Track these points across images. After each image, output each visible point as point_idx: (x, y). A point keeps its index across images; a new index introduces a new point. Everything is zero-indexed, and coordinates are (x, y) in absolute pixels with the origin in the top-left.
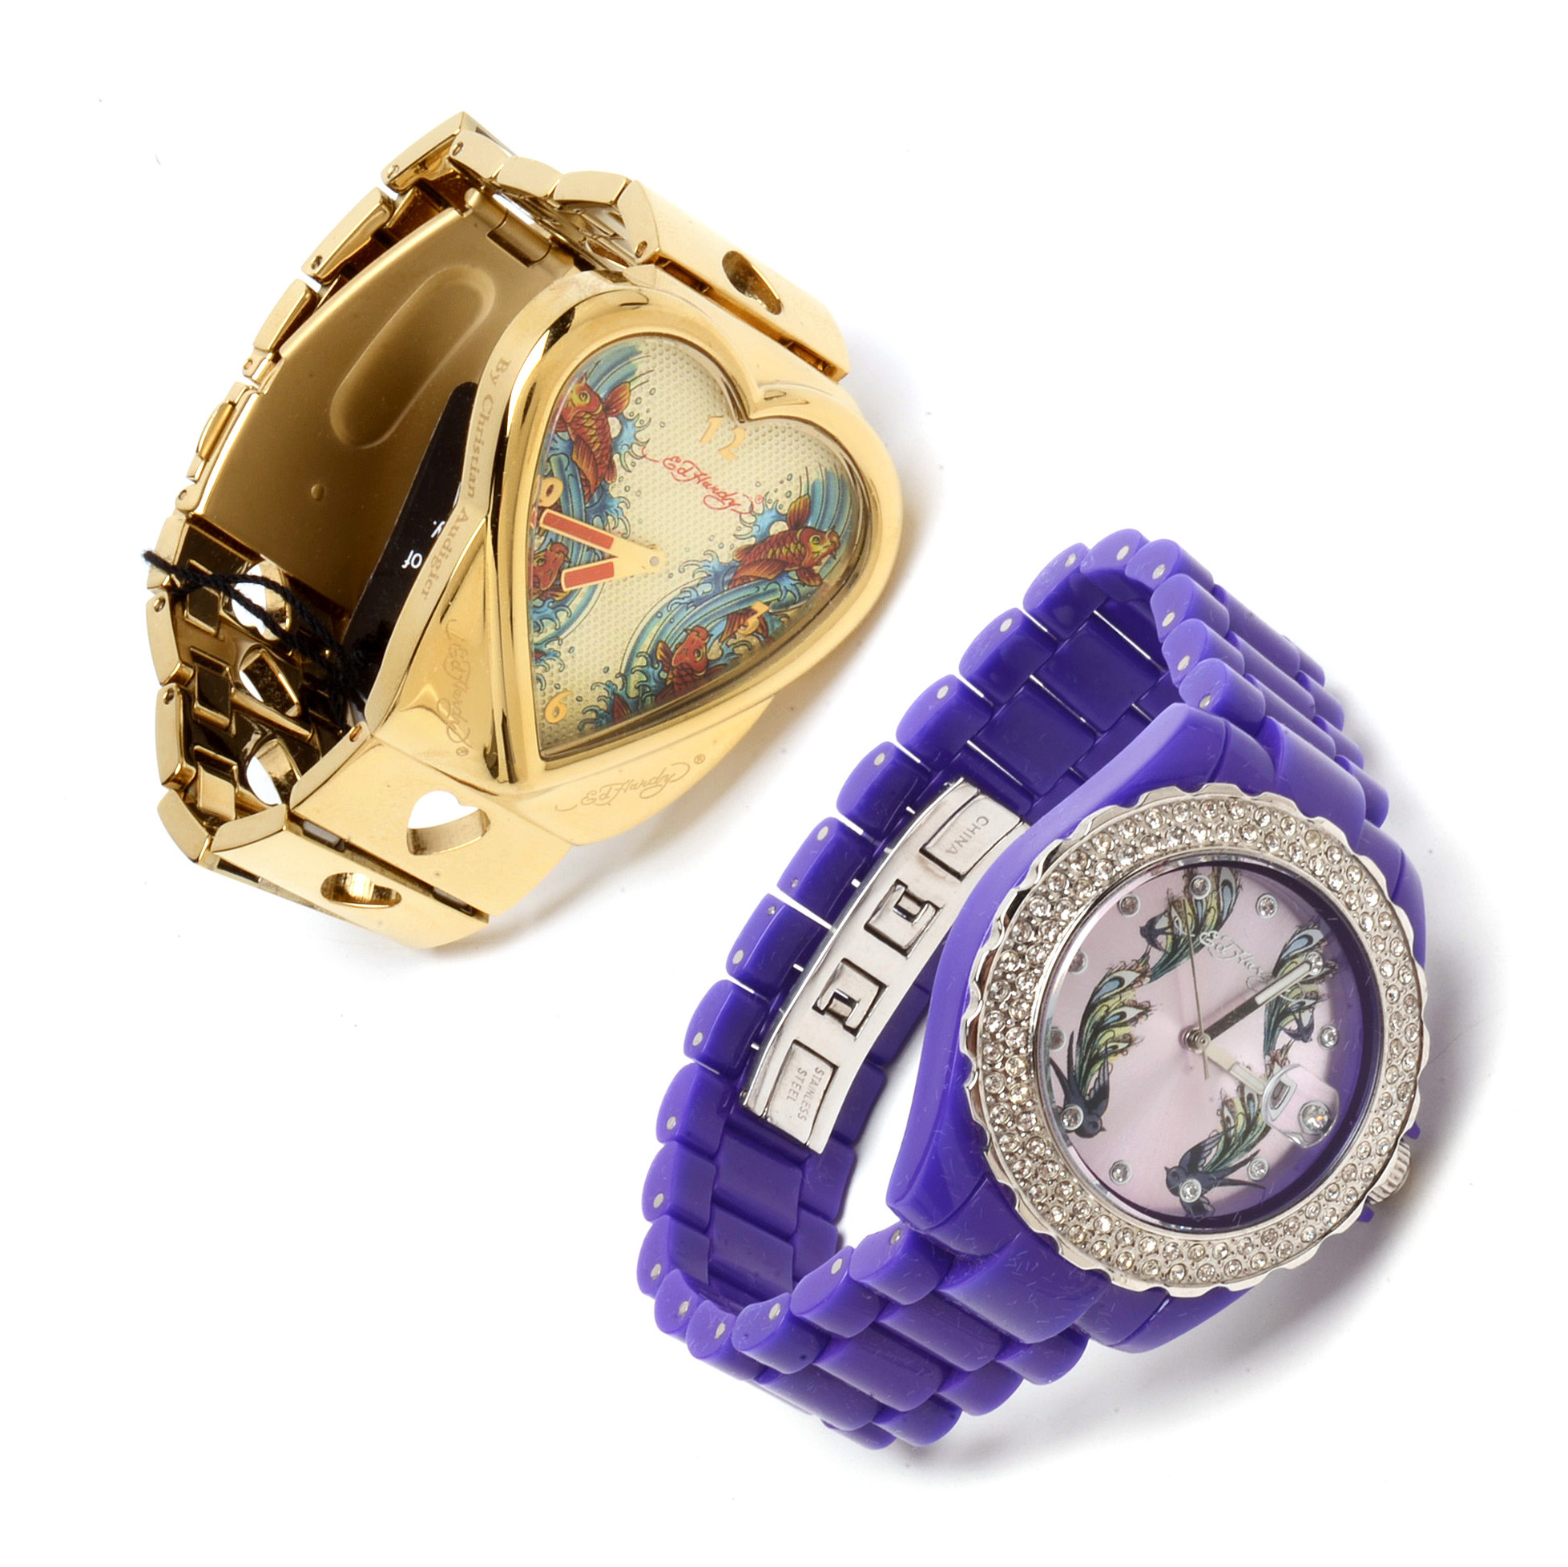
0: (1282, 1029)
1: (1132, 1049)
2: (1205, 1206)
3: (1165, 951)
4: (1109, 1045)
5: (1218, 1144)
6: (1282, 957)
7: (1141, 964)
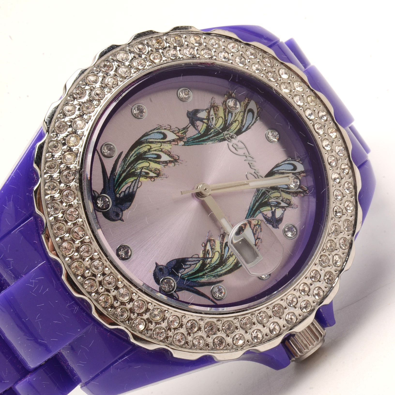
0: (261, 212)
1: (158, 180)
3: (199, 132)
4: (143, 170)
5: (196, 264)
6: (274, 170)
7: (181, 132)
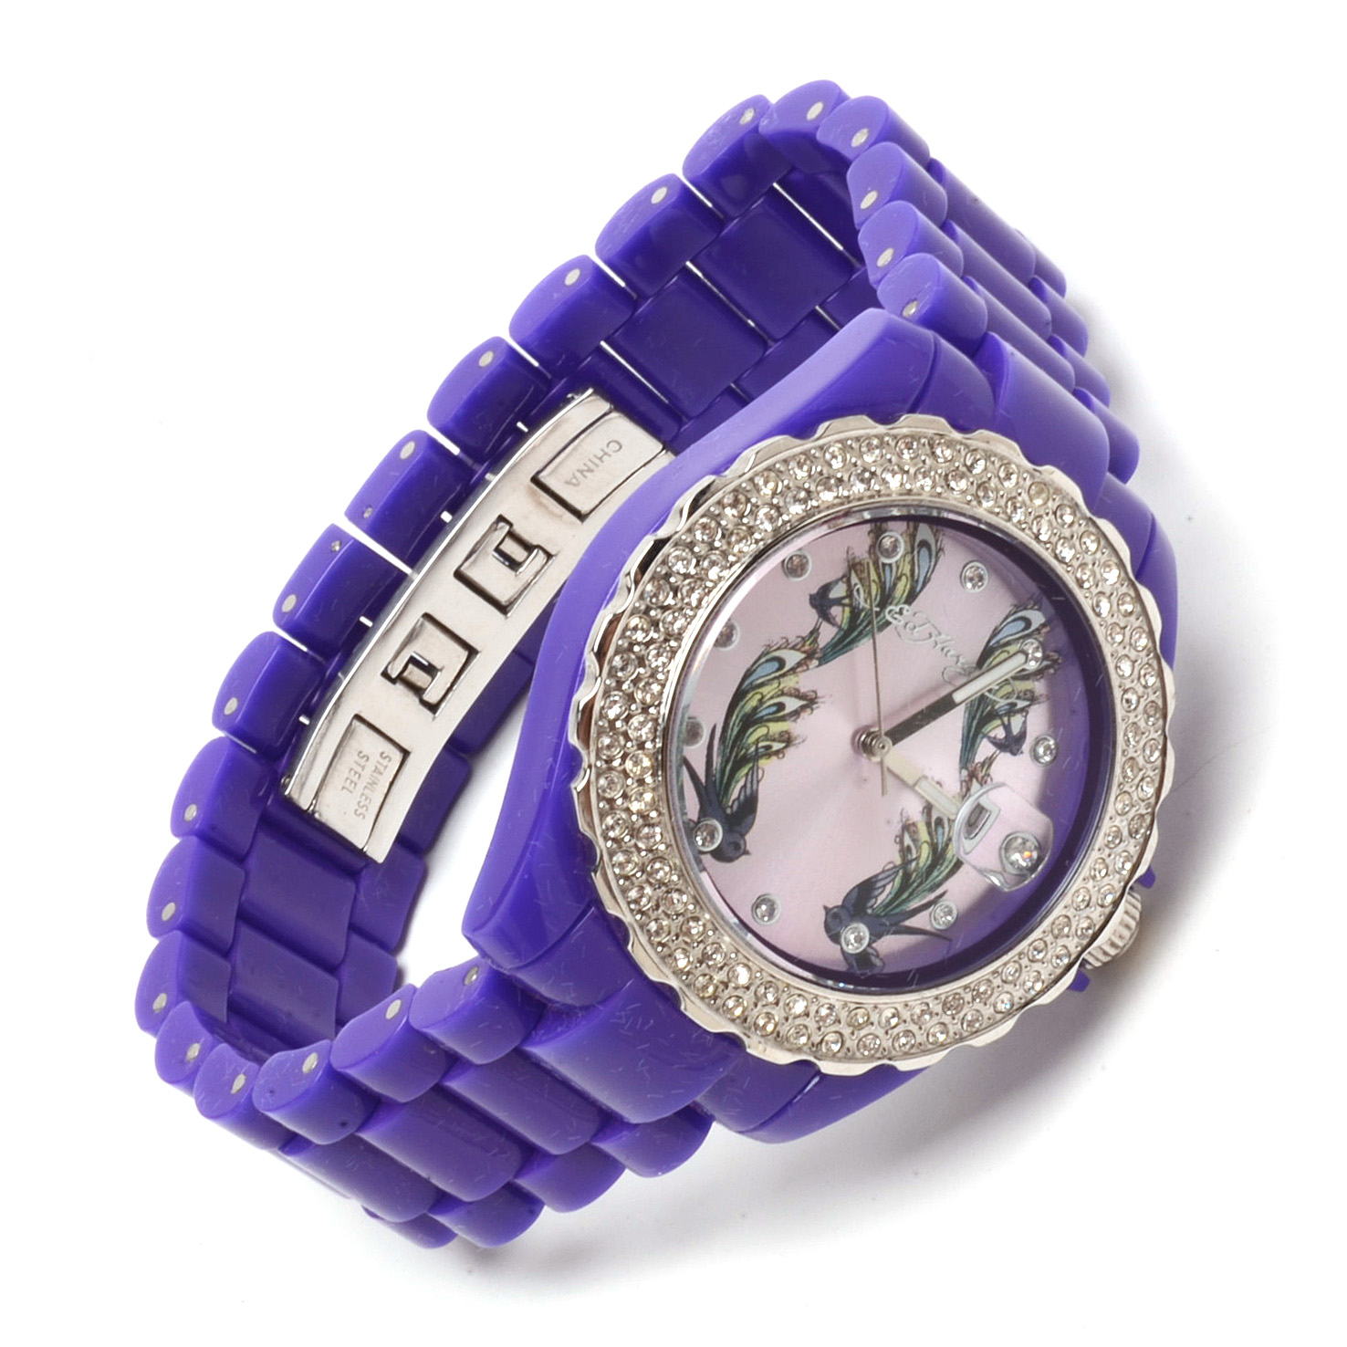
0: (985, 736)
1: (790, 752)
2: (873, 958)
3: (840, 627)
4: (761, 745)
5: (893, 880)
6: (991, 644)
7: (808, 643)
